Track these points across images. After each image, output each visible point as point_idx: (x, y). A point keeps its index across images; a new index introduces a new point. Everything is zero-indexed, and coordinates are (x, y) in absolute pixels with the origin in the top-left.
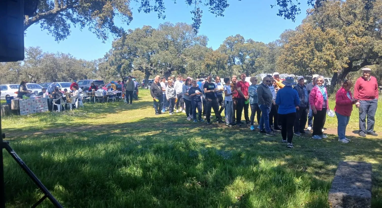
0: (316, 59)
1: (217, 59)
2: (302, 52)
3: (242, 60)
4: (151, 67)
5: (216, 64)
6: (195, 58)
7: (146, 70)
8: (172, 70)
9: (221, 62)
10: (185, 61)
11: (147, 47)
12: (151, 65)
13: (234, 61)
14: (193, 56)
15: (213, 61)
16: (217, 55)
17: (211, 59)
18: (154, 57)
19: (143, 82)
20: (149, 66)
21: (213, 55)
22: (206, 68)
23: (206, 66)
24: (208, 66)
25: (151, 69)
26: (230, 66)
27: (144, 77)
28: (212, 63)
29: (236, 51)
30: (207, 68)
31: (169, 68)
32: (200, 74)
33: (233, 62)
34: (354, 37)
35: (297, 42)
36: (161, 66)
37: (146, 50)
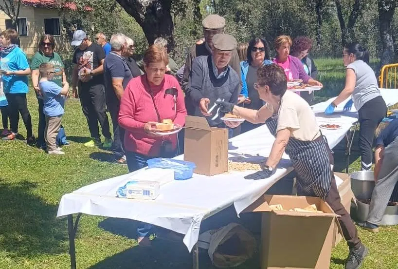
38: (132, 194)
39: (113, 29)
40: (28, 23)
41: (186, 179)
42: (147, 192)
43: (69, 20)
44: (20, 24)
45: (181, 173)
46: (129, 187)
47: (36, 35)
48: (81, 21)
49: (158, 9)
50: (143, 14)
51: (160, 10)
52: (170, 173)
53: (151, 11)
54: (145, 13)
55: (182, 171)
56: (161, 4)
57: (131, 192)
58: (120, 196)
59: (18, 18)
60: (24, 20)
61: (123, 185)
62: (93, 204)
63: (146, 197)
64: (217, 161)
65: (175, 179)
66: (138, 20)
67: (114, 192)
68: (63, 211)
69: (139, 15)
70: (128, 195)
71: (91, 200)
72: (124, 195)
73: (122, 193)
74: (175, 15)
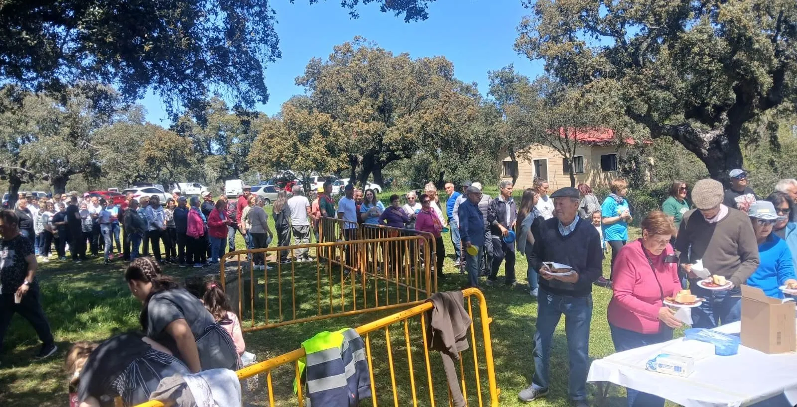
0: (300, 157)
1: (170, 147)
2: (279, 147)
3: (225, 147)
4: (23, 169)
5: (167, 157)
6: (118, 148)
7: (10, 174)
8: (71, 172)
9: (179, 152)
10: (97, 155)
11: (10, 130)
12: (23, 165)
13: (209, 148)
14: (113, 144)
15: (163, 150)
16: (170, 139)
17: (157, 147)
18: (27, 150)
19: (6, 198)
20: (18, 167)
21: (160, 140)
22: (148, 164)
23: (147, 161)
24: (151, 160)
25: (23, 173)
26: (202, 158)
27: (7, 188)
28: (159, 154)
29: (210, 129)
30: (150, 165)
31: (64, 169)
32: (136, 177)
33: (208, 151)
34: (358, 123)
35: (273, 132)
36: (44, 167)
37: (8, 136)
38: (662, 368)
39: (673, 163)
40: (585, 161)
41: (729, 355)
42: (678, 369)
43: (625, 158)
44: (577, 163)
45: (723, 348)
46: (659, 361)
47: (592, 172)
48: (637, 158)
49: (723, 143)
50: (706, 149)
51: (726, 145)
52: (710, 347)
53: (715, 145)
54: (707, 148)
55: (724, 345)
56: (727, 137)
57: (660, 366)
58: (650, 369)
59: (575, 156)
60: (580, 158)
61: (652, 358)
62: (621, 374)
63: (677, 373)
64: (779, 338)
65: (716, 354)
66: (700, 155)
67: (644, 363)
68: (593, 376)
69: (701, 150)
70: (658, 369)
71: (619, 370)
72: (654, 369)
73: (651, 365)
74: (746, 146)
